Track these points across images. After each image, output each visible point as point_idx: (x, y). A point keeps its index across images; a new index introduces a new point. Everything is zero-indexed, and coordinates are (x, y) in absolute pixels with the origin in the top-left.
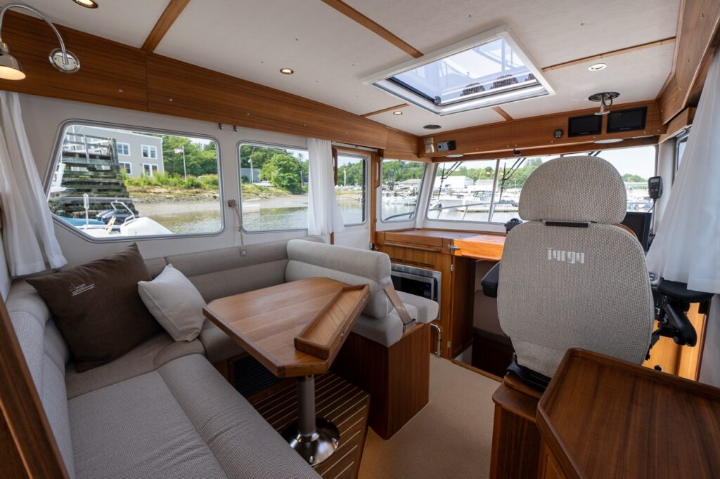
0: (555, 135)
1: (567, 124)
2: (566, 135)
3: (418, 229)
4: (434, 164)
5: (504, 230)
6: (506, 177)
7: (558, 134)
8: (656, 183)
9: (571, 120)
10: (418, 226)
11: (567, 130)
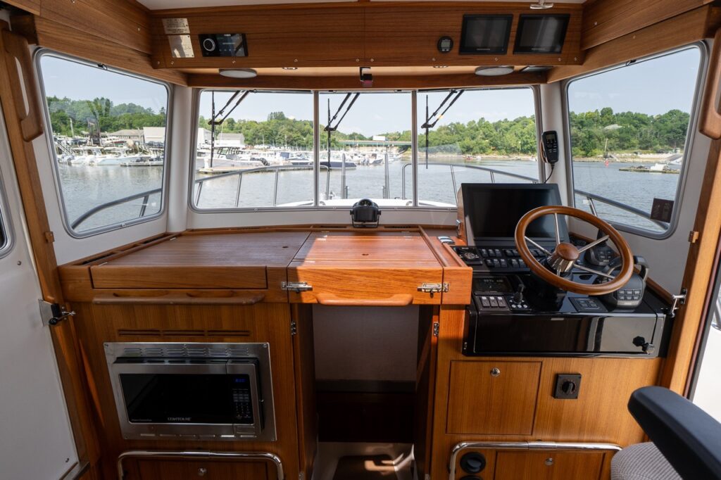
0: (439, 47)
1: (459, 28)
2: (456, 50)
3: (179, 235)
4: (190, 90)
5: (348, 219)
6: (332, 126)
7: (446, 44)
8: (553, 140)
9: (467, 20)
10: (176, 228)
11: (459, 39)
